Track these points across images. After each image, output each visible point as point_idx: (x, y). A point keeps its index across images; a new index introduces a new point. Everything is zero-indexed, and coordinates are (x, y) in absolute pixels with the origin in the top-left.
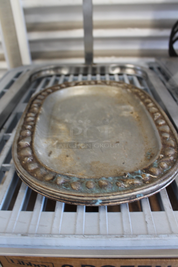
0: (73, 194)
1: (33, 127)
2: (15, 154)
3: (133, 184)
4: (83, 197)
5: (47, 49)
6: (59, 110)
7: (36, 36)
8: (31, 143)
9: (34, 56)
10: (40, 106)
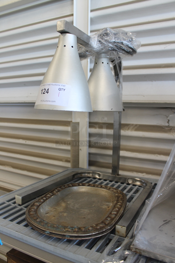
0: (39, 226)
1: (47, 199)
2: (29, 207)
3: (67, 230)
4: (42, 228)
5: (101, 160)
6: (70, 197)
7: (93, 151)
8: (40, 205)
9: (91, 163)
10: (59, 191)
